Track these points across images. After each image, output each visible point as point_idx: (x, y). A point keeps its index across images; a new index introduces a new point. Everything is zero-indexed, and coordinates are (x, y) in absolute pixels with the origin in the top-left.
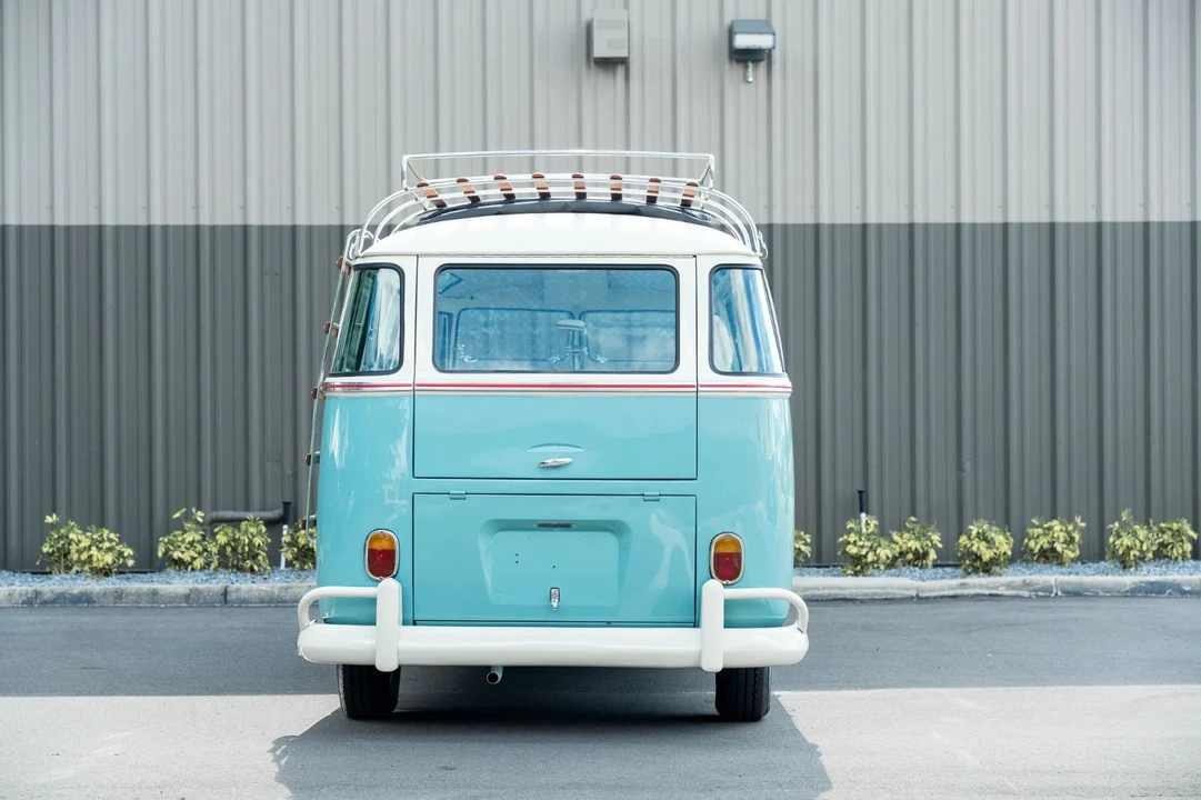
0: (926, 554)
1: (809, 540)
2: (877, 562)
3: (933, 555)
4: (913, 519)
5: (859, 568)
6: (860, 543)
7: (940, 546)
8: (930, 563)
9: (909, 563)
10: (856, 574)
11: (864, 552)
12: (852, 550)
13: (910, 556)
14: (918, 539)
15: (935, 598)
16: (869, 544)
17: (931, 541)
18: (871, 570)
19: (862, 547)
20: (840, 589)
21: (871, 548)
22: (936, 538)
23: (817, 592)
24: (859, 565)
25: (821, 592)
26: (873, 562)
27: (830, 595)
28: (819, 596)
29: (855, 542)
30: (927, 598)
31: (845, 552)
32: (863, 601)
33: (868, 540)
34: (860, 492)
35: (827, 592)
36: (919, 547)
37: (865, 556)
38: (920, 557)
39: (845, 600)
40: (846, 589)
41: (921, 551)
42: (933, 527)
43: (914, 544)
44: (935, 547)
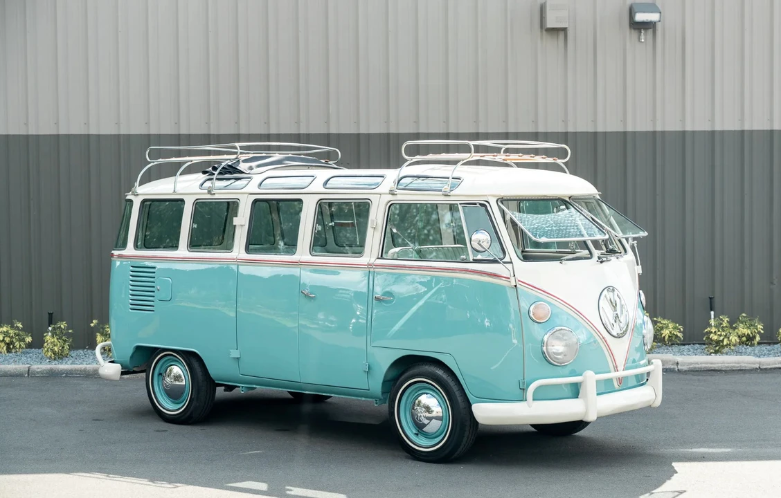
0: (754, 337)
1: (682, 330)
2: (729, 345)
3: (758, 338)
4: (744, 315)
5: (717, 348)
6: (719, 333)
7: (762, 332)
8: (756, 343)
9: (743, 343)
10: (716, 352)
11: (721, 338)
12: (715, 337)
13: (744, 339)
14: (749, 328)
15: (771, 369)
16: (724, 333)
17: (757, 329)
18: (726, 350)
19: (720, 335)
20: (712, 363)
21: (726, 336)
22: (760, 326)
23: (697, 366)
24: (718, 347)
25: (700, 366)
26: (727, 345)
27: (705, 367)
28: (698, 368)
29: (715, 332)
30: (766, 369)
31: (708, 338)
32: (725, 371)
33: (723, 331)
34: (711, 298)
35: (704, 365)
36: (749, 333)
37: (723, 341)
38: (750, 339)
39: (715, 370)
40: (715, 363)
41: (751, 335)
42: (757, 319)
43: (747, 331)
44: (759, 333)
